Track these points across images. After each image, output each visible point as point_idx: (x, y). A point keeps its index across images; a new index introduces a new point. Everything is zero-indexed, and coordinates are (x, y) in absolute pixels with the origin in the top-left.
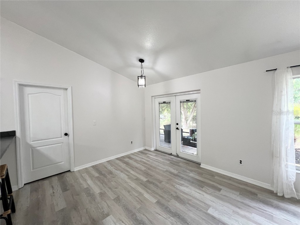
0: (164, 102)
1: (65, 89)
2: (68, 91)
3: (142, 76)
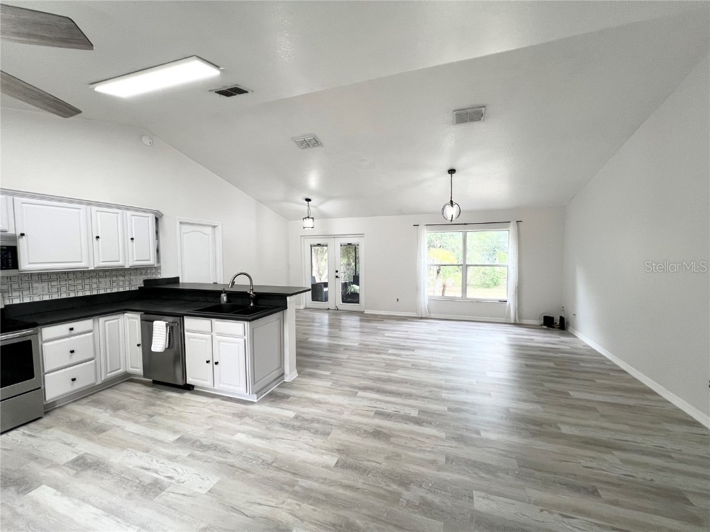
0: (319, 245)
1: (214, 227)
2: (216, 228)
3: (308, 217)
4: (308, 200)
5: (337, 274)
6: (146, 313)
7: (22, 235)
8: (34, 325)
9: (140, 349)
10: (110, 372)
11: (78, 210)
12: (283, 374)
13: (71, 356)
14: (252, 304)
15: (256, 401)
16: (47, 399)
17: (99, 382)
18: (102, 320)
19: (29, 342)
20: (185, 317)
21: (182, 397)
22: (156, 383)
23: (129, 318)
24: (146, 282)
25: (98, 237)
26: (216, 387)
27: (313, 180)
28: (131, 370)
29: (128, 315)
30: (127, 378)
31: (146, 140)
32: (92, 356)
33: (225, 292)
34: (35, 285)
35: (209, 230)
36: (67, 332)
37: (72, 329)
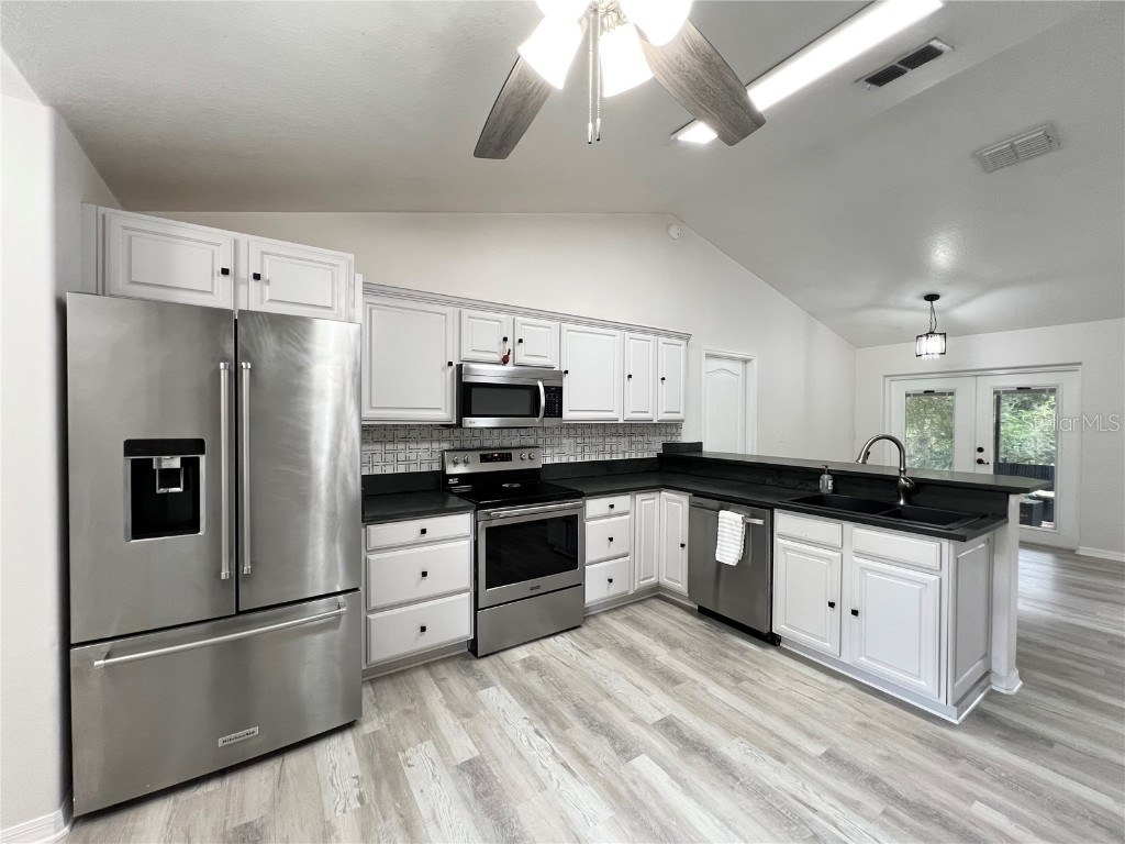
0: (929, 392)
1: (746, 361)
2: (749, 364)
3: (932, 333)
4: (932, 298)
5: (980, 456)
6: (695, 495)
7: (566, 372)
8: (580, 495)
9: (684, 554)
10: (645, 579)
11: (613, 338)
12: (988, 673)
13: (609, 545)
14: (902, 502)
15: (956, 722)
16: (586, 602)
17: (631, 592)
18: (639, 497)
19: (575, 517)
20: (776, 511)
21: (765, 654)
22: (704, 612)
23: (668, 500)
24: (665, 446)
25: (630, 376)
26: (845, 659)
27: (942, 255)
28: (665, 581)
29: (665, 494)
30: (657, 593)
31: (674, 232)
32: (625, 550)
33: (829, 472)
34: (564, 441)
35: (737, 367)
36: (607, 510)
37: (612, 506)
